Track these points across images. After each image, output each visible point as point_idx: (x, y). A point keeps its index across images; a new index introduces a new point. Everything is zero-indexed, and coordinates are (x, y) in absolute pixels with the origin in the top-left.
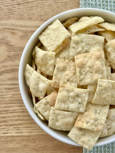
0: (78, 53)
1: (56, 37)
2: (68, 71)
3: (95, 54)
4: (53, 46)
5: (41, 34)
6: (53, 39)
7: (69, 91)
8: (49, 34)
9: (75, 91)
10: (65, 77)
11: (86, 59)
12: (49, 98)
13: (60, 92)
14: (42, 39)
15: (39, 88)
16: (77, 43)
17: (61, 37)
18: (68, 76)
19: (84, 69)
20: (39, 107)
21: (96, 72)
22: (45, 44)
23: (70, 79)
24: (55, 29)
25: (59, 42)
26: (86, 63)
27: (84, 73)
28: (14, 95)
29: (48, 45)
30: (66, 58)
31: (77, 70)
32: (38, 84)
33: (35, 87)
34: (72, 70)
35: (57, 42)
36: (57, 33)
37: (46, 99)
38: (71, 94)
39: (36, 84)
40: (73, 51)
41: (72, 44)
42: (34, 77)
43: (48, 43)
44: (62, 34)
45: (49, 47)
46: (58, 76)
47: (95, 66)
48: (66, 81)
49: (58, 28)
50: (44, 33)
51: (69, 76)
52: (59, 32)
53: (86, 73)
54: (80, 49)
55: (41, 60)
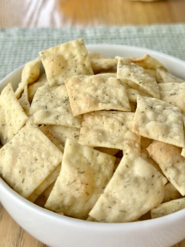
0: (68, 111)
1: (32, 149)
2: (104, 126)
3: (71, 84)
4: (51, 153)
5: (19, 192)
6: (35, 154)
7: (144, 120)
8: (23, 171)
9: (144, 110)
10: (117, 129)
11: (81, 95)
12: (162, 159)
14: (30, 185)
15: (144, 179)
16: (48, 114)
17: (34, 139)
18: (113, 124)
19: (100, 98)
21: (104, 83)
22: (42, 173)
23: (120, 122)
24: (13, 156)
25: (44, 141)
26: (87, 95)
27: (107, 98)
29: (49, 164)
30: (77, 133)
31: (103, 109)
32: (136, 180)
33: (143, 186)
34: (101, 120)
35: (43, 145)
36: (22, 150)
37: (166, 170)
38: (149, 114)
39: (137, 184)
40: (64, 118)
41: (50, 120)
42: (121, 187)
43: (43, 166)
44: (27, 138)
45: (51, 163)
46: (115, 141)
47: (93, 82)
48: (123, 127)
49: (12, 148)
50: (18, 184)
51: (115, 123)
52: (22, 146)
53: (107, 95)
54: (60, 109)
55: (82, 176)
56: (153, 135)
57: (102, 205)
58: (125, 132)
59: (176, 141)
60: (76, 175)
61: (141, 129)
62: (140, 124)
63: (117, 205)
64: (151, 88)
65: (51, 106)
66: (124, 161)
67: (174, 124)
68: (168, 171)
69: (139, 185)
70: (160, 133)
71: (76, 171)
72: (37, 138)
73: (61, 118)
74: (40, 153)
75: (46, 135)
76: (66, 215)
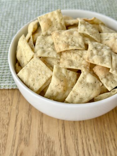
0: (54, 50)
1: (37, 69)
2: (72, 58)
3: (55, 36)
4: (47, 72)
5: (32, 89)
6: (39, 72)
7: (92, 55)
8: (33, 80)
9: (92, 49)
10: (78, 59)
11: (60, 42)
12: (100, 74)
13: (94, 62)
14: (37, 87)
15: (91, 84)
16: (44, 52)
17: (38, 64)
18: (77, 57)
19: (70, 43)
20: (111, 87)
21: (72, 35)
22: (43, 81)
23: (80, 55)
24: (29, 73)
25: (43, 66)
26: (63, 42)
27: (73, 43)
28: (96, 150)
29: (46, 77)
30: (59, 61)
31: (71, 49)
32: (88, 84)
33: (91, 87)
34: (70, 55)
35: (43, 67)
36: (33, 70)
37: (102, 79)
38: (95, 52)
39: (88, 86)
40: (52, 54)
41: (45, 55)
42: (80, 88)
43: (43, 78)
44: (35, 64)
45: (47, 76)
46: (77, 65)
47: (66, 34)
48: (82, 58)
49: (28, 69)
50: (31, 86)
51: (77, 56)
52: (32, 68)
53: (73, 42)
54: (50, 49)
55: (62, 82)
56: (96, 63)
57: (72, 96)
58: (83, 61)
59: (107, 65)
60: (59, 82)
61: (90, 59)
62: (90, 57)
63: (78, 96)
64: (96, 37)
65: (45, 47)
66: (82, 75)
67: (106, 56)
68: (103, 80)
69: (89, 87)
70: (99, 61)
71: (59, 80)
72: (39, 64)
73: (51, 54)
74: (41, 71)
75: (44, 62)
76: (54, 100)
